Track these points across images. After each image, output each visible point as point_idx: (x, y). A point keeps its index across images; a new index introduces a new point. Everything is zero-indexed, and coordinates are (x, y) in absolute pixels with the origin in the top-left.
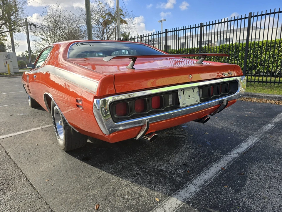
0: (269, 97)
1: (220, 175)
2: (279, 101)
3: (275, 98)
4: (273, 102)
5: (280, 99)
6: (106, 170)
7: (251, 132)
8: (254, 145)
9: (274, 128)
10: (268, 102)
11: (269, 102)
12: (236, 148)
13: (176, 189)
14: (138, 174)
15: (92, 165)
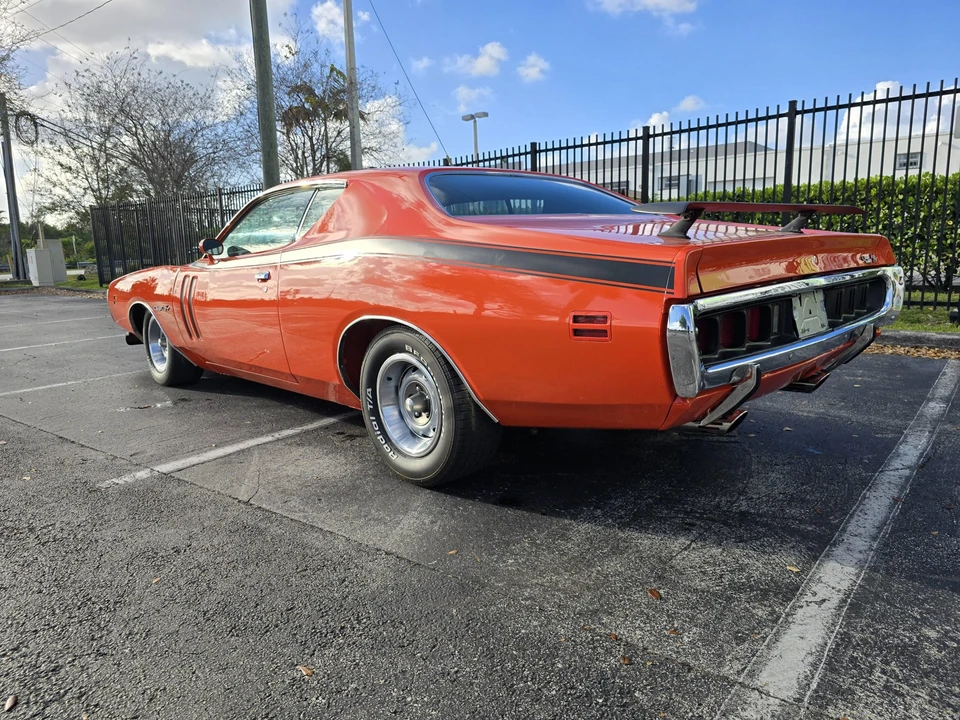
0: (887, 337)
1: (901, 513)
2: (917, 347)
3: (905, 341)
4: (901, 350)
5: (920, 342)
6: (592, 519)
7: (898, 422)
8: (932, 448)
9: (949, 411)
10: (889, 351)
11: (891, 351)
12: (892, 457)
13: (820, 546)
14: (693, 525)
15: (544, 514)
